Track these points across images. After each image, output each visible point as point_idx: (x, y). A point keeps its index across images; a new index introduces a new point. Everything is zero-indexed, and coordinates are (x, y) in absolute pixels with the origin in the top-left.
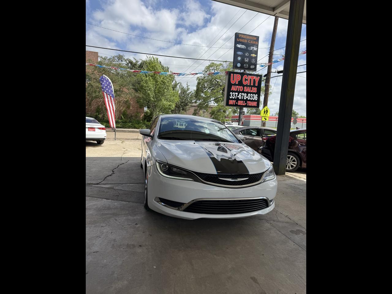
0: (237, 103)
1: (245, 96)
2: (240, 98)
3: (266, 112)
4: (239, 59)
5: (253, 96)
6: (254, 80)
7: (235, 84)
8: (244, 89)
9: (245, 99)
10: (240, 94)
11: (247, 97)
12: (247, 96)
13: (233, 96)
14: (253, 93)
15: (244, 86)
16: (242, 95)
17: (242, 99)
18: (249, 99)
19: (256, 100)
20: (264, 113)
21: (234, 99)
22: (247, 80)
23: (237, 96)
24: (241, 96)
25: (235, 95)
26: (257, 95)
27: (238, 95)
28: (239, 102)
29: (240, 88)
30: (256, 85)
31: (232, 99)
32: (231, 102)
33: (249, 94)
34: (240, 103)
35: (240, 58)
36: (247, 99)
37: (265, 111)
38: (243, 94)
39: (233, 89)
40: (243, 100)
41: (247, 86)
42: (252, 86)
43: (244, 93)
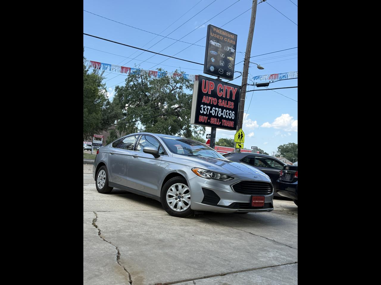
0: (209, 121)
1: (220, 112)
2: (213, 115)
3: (241, 136)
4: (212, 61)
5: (229, 114)
6: (231, 92)
7: (207, 95)
8: (218, 102)
9: (220, 116)
10: (214, 108)
11: (222, 114)
12: (222, 112)
13: (204, 110)
14: (229, 109)
15: (218, 98)
16: (216, 111)
17: (216, 115)
18: (224, 117)
19: (233, 118)
20: (239, 138)
21: (206, 115)
22: (222, 90)
23: (210, 112)
24: (214, 111)
25: (208, 109)
26: (233, 112)
27: (211, 110)
28: (212, 119)
29: (214, 100)
30: (234, 99)
31: (203, 114)
32: (202, 119)
33: (225, 110)
34: (213, 121)
35: (214, 60)
36: (222, 116)
37: (239, 135)
38: (217, 109)
39: (205, 100)
40: (217, 117)
41: (222, 98)
42: (228, 100)
43: (219, 107)
